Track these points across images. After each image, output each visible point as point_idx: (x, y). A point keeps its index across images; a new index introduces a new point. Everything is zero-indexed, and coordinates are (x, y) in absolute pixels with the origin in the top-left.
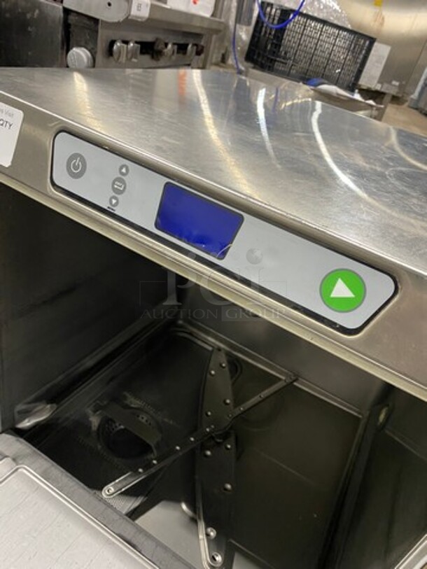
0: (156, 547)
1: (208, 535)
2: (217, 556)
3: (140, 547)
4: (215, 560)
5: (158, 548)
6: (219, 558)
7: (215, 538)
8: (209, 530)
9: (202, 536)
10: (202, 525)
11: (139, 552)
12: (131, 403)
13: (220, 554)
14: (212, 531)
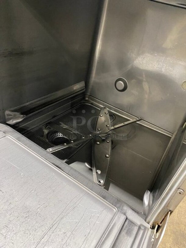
0: (71, 169)
1: (97, 173)
2: (101, 180)
3: (63, 169)
4: (100, 182)
5: (72, 170)
6: (102, 182)
7: (101, 174)
8: (98, 171)
9: (94, 173)
10: (94, 170)
11: (62, 170)
12: (63, 126)
13: (103, 180)
14: (99, 171)
